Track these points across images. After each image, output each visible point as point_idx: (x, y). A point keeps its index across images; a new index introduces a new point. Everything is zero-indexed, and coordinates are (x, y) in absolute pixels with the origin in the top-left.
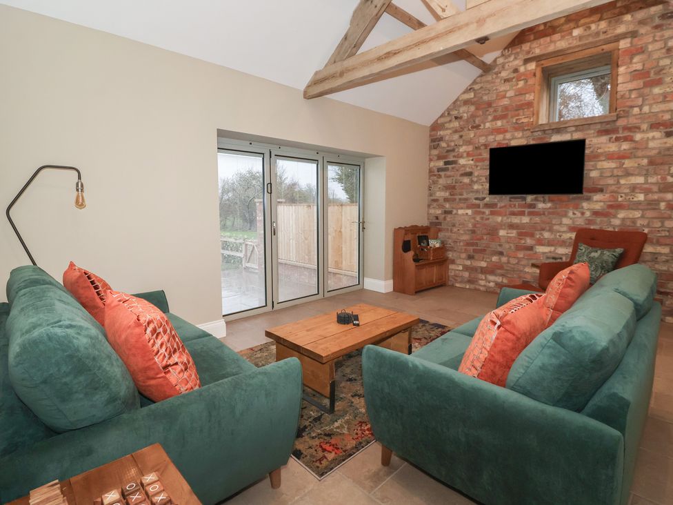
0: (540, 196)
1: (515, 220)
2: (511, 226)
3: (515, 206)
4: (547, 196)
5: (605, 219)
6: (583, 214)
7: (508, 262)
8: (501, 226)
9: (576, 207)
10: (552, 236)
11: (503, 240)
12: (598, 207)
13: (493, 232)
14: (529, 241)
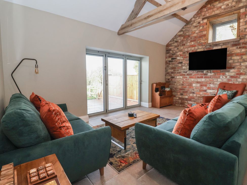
0: (209, 71)
1: (199, 80)
2: (198, 82)
3: (199, 74)
4: (212, 71)
5: (235, 79)
6: (226, 77)
7: (196, 96)
8: (193, 82)
9: (224, 75)
10: (214, 86)
11: (194, 88)
12: (232, 74)
13: (190, 85)
14: (205, 88)
